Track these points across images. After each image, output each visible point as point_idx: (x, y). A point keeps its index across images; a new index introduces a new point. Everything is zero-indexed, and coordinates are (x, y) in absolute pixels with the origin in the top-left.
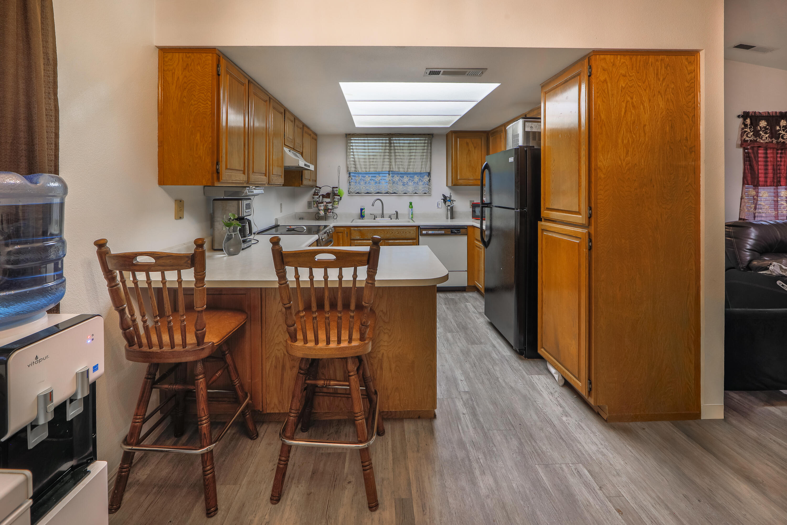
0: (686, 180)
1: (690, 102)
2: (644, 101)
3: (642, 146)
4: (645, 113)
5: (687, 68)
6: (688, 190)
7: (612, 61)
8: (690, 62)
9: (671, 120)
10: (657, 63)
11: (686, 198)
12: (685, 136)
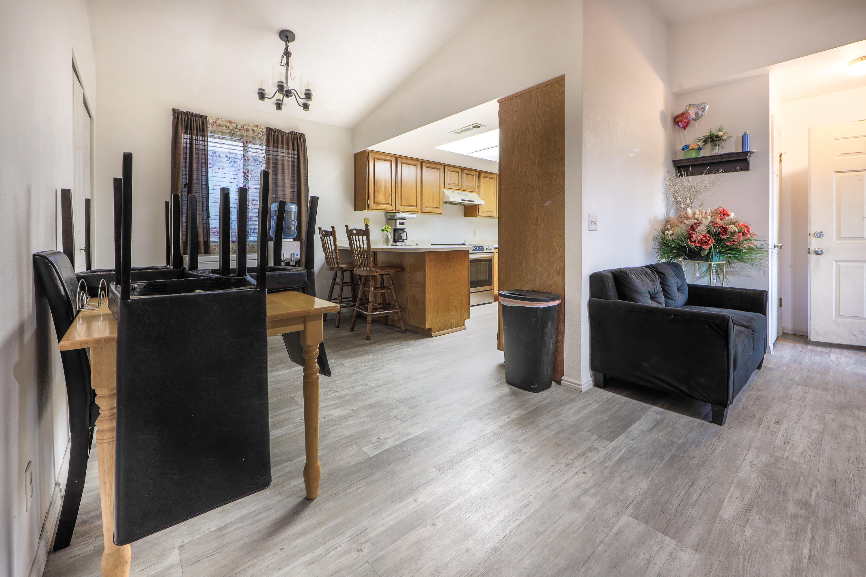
0: (557, 183)
1: (561, 118)
2: (529, 127)
3: (527, 162)
4: (530, 136)
5: (558, 90)
6: (559, 191)
7: (509, 103)
8: (562, 85)
9: (547, 137)
10: (538, 94)
11: (558, 198)
12: (557, 147)
